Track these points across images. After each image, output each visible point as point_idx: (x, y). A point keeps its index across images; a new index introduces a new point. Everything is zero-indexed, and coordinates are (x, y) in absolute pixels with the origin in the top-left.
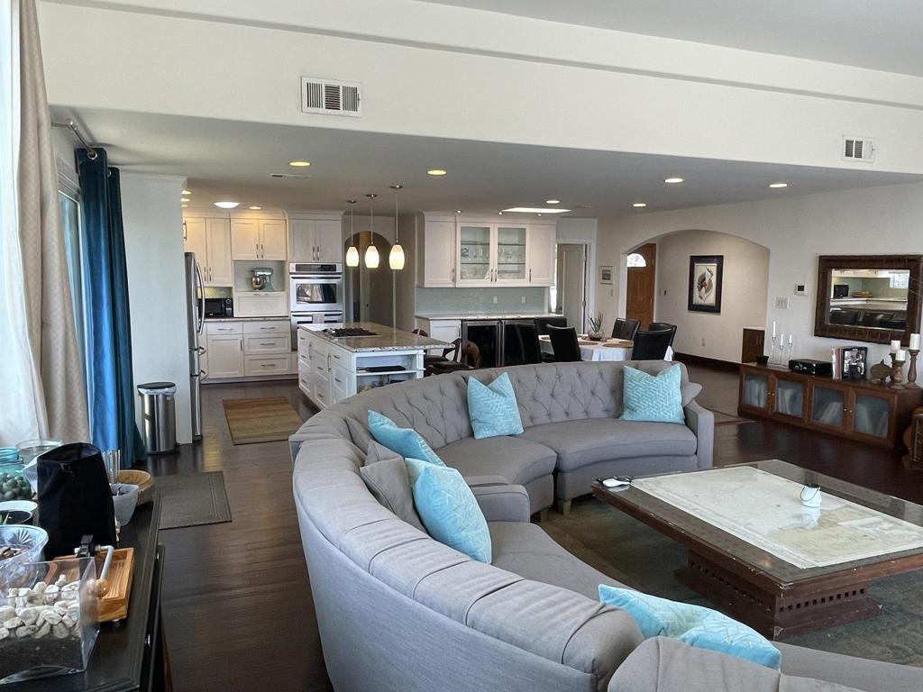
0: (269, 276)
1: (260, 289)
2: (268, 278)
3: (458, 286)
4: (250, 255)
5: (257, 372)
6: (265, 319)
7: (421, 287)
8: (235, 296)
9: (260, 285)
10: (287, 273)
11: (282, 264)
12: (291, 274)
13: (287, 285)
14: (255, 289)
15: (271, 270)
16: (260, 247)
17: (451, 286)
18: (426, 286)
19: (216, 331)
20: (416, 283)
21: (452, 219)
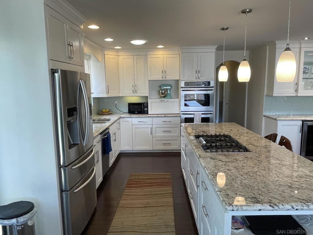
0: (170, 89)
1: (164, 97)
2: (169, 90)
3: (299, 95)
4: (158, 77)
5: (159, 147)
6: (165, 115)
7: (270, 95)
8: (149, 101)
9: (164, 95)
10: (180, 88)
11: (177, 82)
12: (182, 88)
13: (179, 95)
14: (161, 97)
15: (171, 86)
16: (164, 72)
17: (294, 95)
18: (274, 95)
19: (138, 123)
20: (265, 92)
21: (298, 46)
